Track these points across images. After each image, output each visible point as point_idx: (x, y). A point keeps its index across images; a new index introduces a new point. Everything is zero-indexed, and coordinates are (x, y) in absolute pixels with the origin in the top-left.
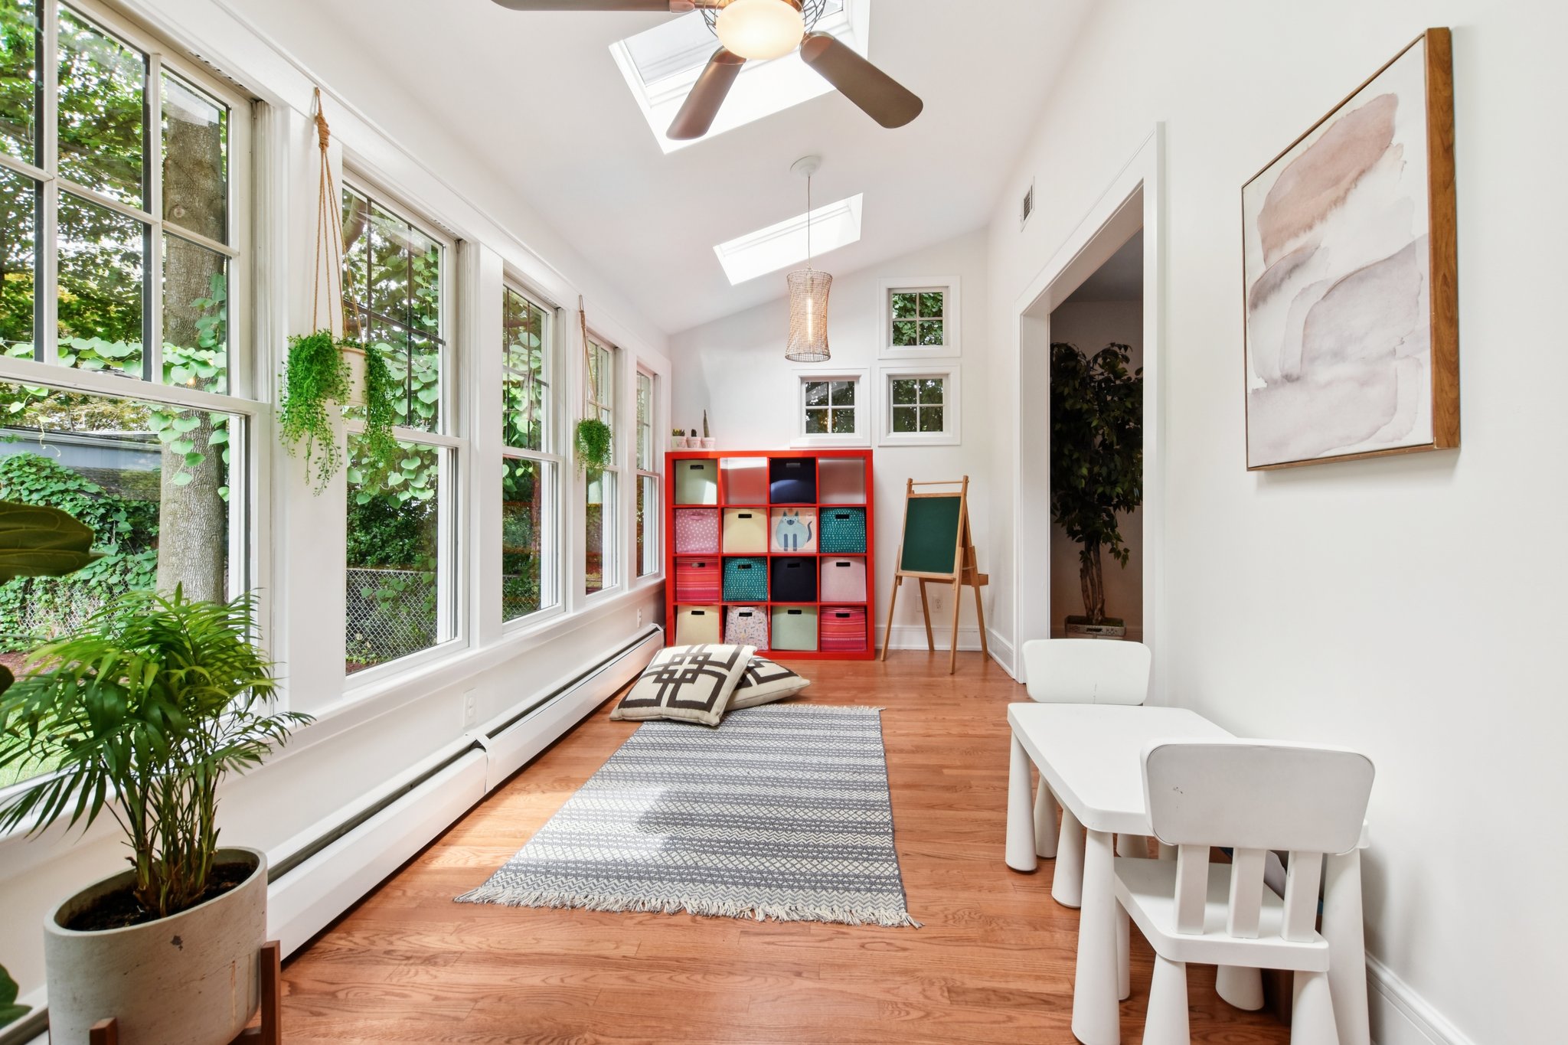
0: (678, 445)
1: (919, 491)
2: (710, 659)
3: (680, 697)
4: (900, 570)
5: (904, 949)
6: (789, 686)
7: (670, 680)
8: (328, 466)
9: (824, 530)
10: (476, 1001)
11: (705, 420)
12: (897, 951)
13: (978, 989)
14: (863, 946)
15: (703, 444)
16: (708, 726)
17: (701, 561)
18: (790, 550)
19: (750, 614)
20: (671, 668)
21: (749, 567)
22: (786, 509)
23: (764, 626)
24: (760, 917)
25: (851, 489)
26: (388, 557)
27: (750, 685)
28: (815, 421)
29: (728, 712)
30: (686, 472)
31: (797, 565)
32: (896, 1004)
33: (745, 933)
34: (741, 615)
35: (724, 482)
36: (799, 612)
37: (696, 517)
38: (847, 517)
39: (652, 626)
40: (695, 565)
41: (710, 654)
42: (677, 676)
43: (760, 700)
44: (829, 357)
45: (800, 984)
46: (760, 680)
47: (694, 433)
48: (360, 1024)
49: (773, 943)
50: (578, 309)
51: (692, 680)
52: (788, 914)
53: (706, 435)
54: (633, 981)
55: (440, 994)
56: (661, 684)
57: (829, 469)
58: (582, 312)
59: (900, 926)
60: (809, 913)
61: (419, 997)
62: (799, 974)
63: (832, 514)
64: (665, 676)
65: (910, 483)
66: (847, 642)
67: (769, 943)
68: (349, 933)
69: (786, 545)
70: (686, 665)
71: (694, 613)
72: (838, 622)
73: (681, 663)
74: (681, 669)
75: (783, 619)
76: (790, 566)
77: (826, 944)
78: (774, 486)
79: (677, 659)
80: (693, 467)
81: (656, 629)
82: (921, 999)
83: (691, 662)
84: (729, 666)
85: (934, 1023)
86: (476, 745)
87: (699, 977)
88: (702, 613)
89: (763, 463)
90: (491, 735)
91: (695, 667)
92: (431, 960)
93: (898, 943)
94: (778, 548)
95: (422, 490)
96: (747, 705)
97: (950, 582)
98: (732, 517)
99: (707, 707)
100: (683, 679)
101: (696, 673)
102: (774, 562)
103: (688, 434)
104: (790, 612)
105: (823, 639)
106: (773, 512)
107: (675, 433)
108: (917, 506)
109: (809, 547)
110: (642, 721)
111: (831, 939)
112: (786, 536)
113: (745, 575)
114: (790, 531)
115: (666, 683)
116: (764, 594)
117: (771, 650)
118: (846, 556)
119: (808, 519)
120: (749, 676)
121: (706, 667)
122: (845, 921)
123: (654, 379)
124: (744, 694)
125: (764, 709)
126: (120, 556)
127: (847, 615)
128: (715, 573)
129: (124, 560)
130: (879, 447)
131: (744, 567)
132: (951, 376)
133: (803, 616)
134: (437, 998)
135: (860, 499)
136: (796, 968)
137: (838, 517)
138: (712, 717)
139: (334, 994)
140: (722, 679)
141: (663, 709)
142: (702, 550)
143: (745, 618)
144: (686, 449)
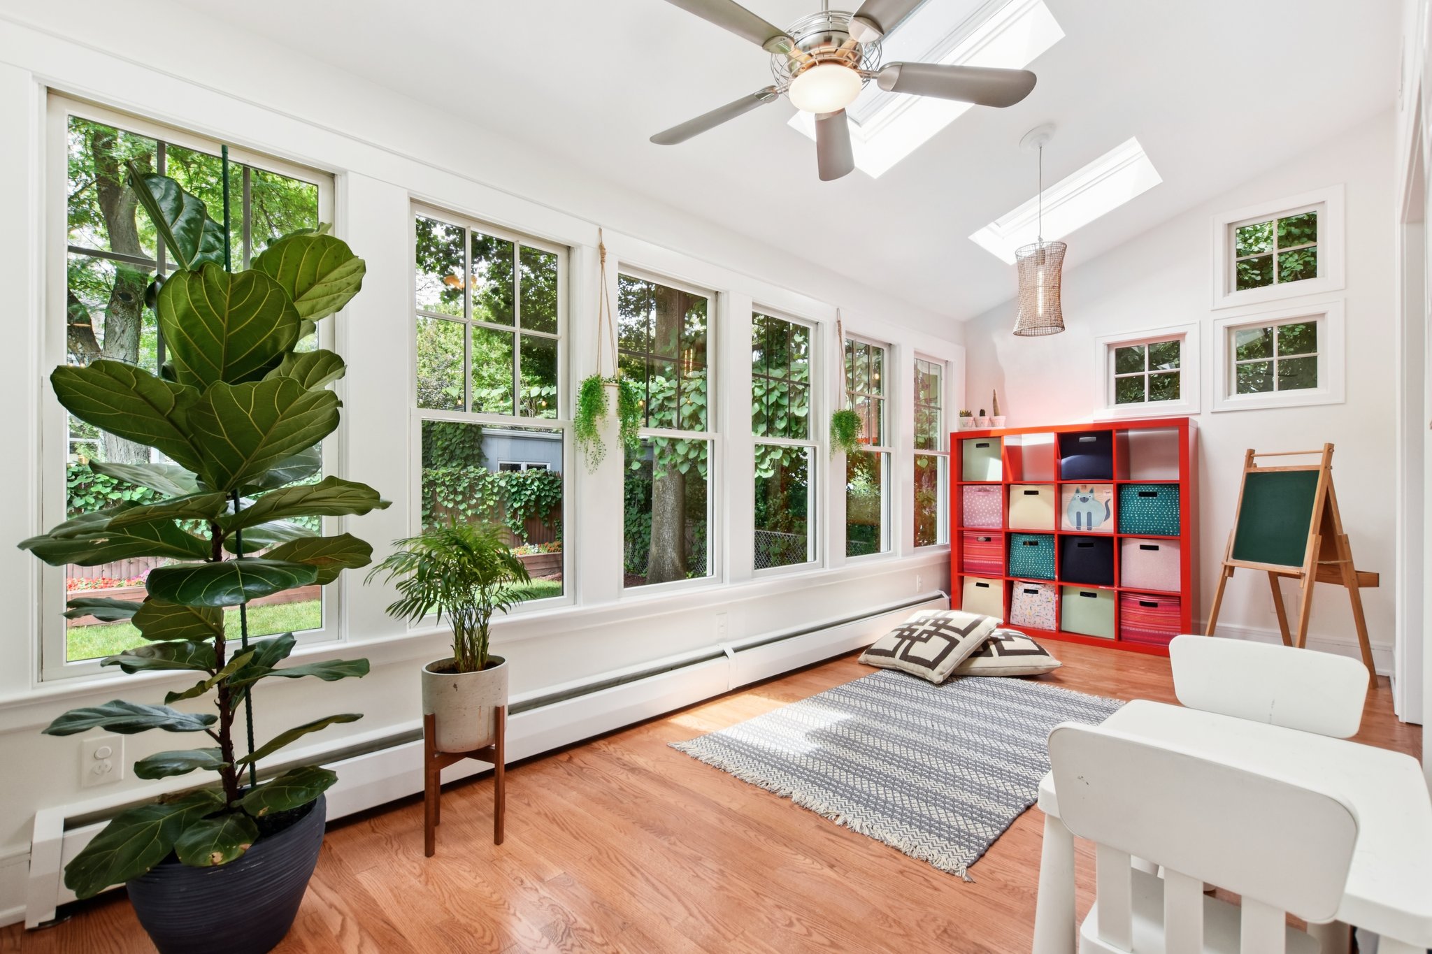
0: (964, 426)
1: (1262, 464)
2: (950, 624)
3: (911, 653)
4: (1230, 558)
5: (936, 889)
6: (1035, 664)
7: (909, 637)
8: (597, 457)
9: (1125, 509)
10: (636, 797)
11: (995, 400)
12: (928, 887)
13: (974, 943)
14: (901, 872)
15: (992, 423)
16: (931, 682)
17: (989, 536)
18: (1084, 529)
19: (1036, 592)
20: (914, 627)
21: (1036, 544)
22: (1079, 486)
23: (1052, 607)
24: (839, 821)
25: (1164, 462)
26: (778, 522)
27: (991, 655)
28: (1127, 391)
29: (956, 676)
30: (970, 449)
31: (1091, 545)
32: (888, 916)
33: (820, 827)
34: (1026, 591)
35: (1013, 457)
36: (1094, 595)
37: (981, 493)
38: (1154, 494)
39: (937, 592)
40: (981, 538)
41: (951, 620)
42: (915, 635)
43: (1000, 671)
44: (1063, 327)
45: (827, 871)
46: (1002, 652)
47: (982, 413)
48: (582, 786)
49: (833, 841)
50: (835, 320)
51: (926, 640)
52: (861, 827)
53: (996, 414)
54: (723, 823)
55: (625, 788)
56: (900, 639)
57: (1143, 442)
58: (839, 322)
59: (951, 873)
60: (878, 833)
61: (614, 785)
62: (832, 866)
63: (1134, 491)
64: (906, 633)
65: (1251, 454)
66: (1154, 635)
67: (829, 839)
68: (609, 743)
69: (1079, 523)
70: (927, 627)
71: (978, 585)
72: (1143, 611)
73: (923, 624)
74: (921, 629)
75: (1074, 599)
76: (1080, 545)
77: (872, 858)
78: (1064, 461)
79: (922, 621)
80: (979, 446)
81: (941, 596)
82: (913, 924)
83: (932, 625)
84: (964, 633)
85: (906, 943)
86: (723, 654)
87: (762, 838)
88: (987, 586)
89: (1050, 439)
90: (736, 650)
91: (933, 629)
92: (634, 770)
93: (935, 883)
94: (1069, 525)
95: (766, 470)
96: (985, 674)
97: (1298, 577)
98: (1017, 492)
99: (932, 665)
100: (919, 638)
101: (931, 634)
102: (1064, 540)
103: (976, 414)
104: (1083, 594)
105: (1123, 627)
106: (1064, 489)
107: (962, 415)
108: (1256, 483)
109: (1105, 526)
110: (881, 668)
111: (880, 857)
112: (1079, 515)
113: (1031, 551)
114: (1084, 509)
115: (904, 638)
116: (1051, 570)
117: (1059, 630)
118: (1153, 538)
119: (1104, 494)
120: (993, 648)
121: (943, 631)
122: (903, 850)
123: (946, 365)
124: (981, 663)
125: (1003, 680)
126: (639, 515)
127: (1155, 605)
128: (1000, 547)
129: (640, 518)
130: (1212, 413)
131: (1031, 543)
132: (1329, 316)
133: (1098, 600)
134: (621, 789)
135: (1173, 475)
136: (834, 862)
137: (1142, 494)
138: (936, 675)
139: (582, 768)
140: (953, 643)
141: (896, 661)
142: (988, 525)
143: (1030, 595)
144: (974, 429)
